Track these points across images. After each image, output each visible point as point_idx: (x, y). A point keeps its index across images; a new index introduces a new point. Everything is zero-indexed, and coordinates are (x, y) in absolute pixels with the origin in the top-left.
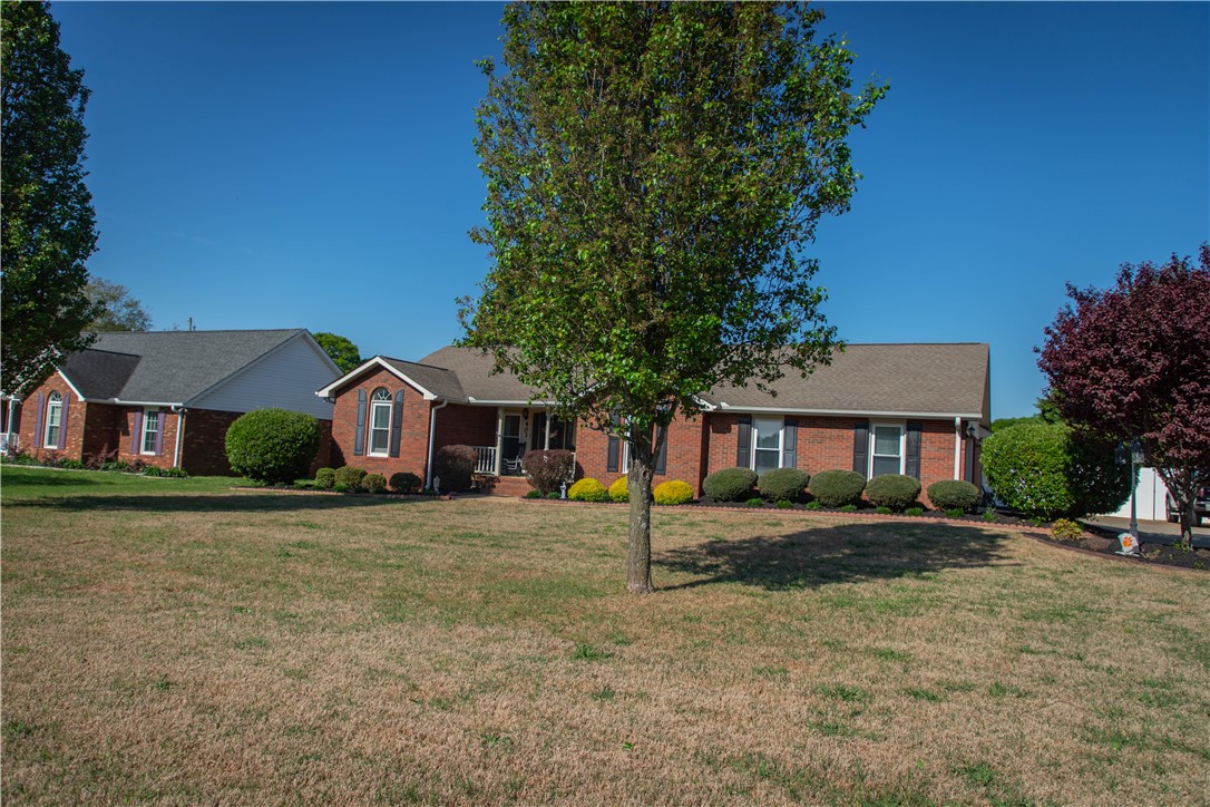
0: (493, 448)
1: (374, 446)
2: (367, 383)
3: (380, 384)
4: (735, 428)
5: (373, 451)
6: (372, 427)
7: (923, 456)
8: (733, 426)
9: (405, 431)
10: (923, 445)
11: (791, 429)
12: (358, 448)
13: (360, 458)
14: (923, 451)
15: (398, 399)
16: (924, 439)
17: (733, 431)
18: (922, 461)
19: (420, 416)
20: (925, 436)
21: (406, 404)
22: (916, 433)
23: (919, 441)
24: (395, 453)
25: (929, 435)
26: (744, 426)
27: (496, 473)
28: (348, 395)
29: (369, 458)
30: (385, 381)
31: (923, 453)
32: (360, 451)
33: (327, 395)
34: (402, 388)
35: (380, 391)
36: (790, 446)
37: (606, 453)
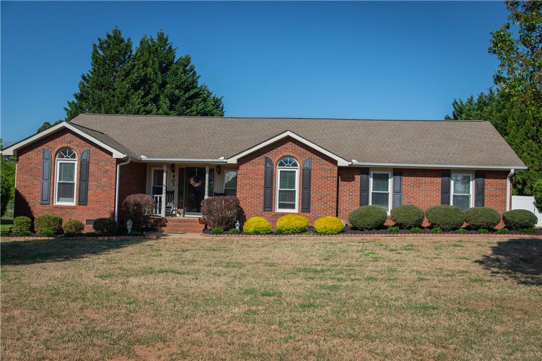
0: (158, 196)
1: (59, 197)
2: (51, 144)
3: (65, 145)
4: (358, 178)
5: (58, 200)
6: (57, 180)
7: (486, 194)
8: (356, 176)
9: (92, 184)
10: (486, 187)
11: (398, 178)
12: (45, 198)
13: (47, 207)
14: (486, 191)
15: (84, 157)
16: (486, 183)
17: (356, 180)
18: (486, 197)
19: (107, 171)
20: (487, 181)
21: (92, 161)
22: (481, 179)
23: (483, 184)
24: (83, 201)
25: (490, 180)
26: (365, 176)
27: (163, 215)
28: (31, 154)
29: (57, 207)
30: (70, 142)
31: (486, 192)
32: (47, 200)
33: (12, 154)
34: (87, 148)
35: (65, 152)
36: (397, 189)
37: (262, 198)
